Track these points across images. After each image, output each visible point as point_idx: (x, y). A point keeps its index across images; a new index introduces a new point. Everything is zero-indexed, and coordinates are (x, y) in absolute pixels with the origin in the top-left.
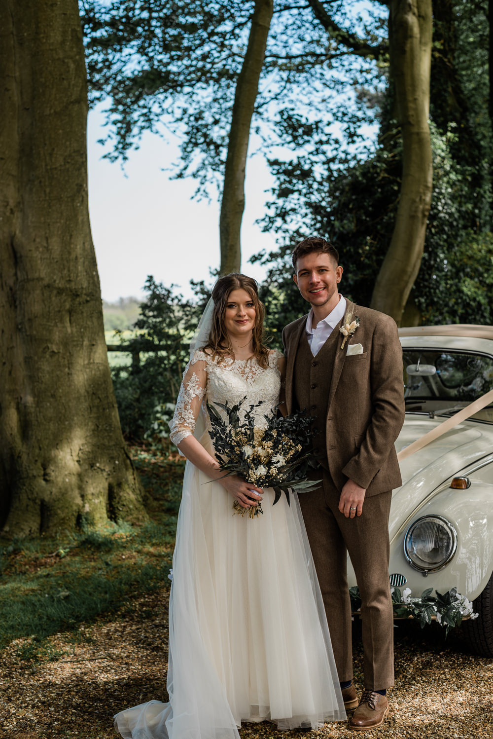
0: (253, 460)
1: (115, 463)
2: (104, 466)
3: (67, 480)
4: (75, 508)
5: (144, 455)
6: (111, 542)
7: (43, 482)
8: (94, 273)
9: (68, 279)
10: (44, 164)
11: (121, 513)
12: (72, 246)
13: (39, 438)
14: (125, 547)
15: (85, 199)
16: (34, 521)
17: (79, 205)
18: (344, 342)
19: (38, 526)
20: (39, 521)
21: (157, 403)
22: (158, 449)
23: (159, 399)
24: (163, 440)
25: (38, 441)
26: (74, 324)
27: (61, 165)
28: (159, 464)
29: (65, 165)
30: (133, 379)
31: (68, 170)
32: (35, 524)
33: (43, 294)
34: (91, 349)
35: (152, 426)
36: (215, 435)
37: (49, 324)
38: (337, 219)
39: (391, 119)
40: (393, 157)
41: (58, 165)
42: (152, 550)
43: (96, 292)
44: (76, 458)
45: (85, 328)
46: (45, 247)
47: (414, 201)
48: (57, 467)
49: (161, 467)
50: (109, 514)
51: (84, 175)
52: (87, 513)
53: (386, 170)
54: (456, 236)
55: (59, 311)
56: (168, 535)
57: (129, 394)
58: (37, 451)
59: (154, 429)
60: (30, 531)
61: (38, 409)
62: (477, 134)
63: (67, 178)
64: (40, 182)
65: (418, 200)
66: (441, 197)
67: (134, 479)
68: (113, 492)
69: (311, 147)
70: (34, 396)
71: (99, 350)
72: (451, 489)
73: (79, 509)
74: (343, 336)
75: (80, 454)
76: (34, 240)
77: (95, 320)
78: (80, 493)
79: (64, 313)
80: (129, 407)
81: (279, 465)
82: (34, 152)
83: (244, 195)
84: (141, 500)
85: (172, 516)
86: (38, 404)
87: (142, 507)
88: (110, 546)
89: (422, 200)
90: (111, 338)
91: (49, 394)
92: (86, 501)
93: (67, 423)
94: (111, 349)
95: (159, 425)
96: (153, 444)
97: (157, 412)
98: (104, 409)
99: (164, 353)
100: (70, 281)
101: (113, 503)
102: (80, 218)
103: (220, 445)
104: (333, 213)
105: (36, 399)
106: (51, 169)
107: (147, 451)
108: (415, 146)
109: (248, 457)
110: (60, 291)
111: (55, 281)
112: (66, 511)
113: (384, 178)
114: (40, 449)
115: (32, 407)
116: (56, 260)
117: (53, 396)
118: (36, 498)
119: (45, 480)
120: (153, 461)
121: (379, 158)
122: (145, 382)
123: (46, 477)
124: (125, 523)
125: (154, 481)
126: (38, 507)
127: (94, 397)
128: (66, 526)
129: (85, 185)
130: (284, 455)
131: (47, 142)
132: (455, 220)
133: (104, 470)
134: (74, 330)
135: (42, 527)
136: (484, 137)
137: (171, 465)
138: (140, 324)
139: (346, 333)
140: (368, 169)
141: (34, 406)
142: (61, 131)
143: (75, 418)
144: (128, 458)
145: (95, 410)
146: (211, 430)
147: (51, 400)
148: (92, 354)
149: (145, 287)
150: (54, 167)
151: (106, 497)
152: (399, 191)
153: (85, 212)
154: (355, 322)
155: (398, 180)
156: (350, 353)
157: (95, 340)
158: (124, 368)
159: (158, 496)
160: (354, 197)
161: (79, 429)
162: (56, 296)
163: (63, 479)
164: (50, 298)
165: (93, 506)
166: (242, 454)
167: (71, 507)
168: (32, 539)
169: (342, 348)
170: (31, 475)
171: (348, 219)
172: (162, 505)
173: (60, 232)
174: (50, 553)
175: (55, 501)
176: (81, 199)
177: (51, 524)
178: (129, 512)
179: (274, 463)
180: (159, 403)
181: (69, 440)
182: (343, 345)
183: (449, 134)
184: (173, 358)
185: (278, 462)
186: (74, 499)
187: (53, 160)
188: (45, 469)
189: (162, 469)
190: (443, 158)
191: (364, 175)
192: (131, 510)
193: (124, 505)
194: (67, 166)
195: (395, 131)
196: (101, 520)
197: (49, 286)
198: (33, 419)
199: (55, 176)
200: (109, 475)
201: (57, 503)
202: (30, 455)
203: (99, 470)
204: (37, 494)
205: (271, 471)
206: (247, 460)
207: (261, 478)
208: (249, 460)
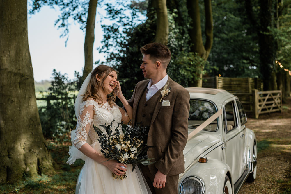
0: (121, 151)
1: (40, 149)
2: (36, 151)
3: (19, 157)
4: (22, 169)
5: (52, 143)
6: (39, 185)
7: (8, 159)
8: (31, 66)
9: (19, 69)
10: (8, 18)
11: (43, 171)
12: (21, 54)
13: (6, 139)
14: (45, 187)
15: (26, 34)
16: (4, 176)
17: (23, 36)
18: (162, 98)
19: (6, 178)
20: (6, 176)
21: (57, 121)
22: (58, 141)
23: (58, 120)
24: (60, 137)
25: (6, 140)
26: (22, 89)
27: (15, 19)
28: (59, 147)
29: (17, 19)
30: (48, 112)
31: (19, 21)
32: (4, 177)
33: (8, 75)
34: (29, 100)
35: (56, 131)
36: (101, 141)
37: (10, 88)
38: (130, 46)
39: (152, 7)
40: (153, 22)
41: (14, 19)
42: (57, 188)
43: (31, 74)
44: (23, 147)
45: (27, 90)
46: (8, 55)
47: (161, 39)
48: (15, 151)
49: (60, 148)
50: (38, 171)
51: (26, 23)
52: (28, 172)
53: (150, 27)
54: (177, 54)
55: (15, 83)
56: (64, 181)
57: (46, 118)
58: (5, 144)
59: (57, 133)
60: (2, 180)
61: (5, 126)
62: (182, 15)
63: (18, 25)
64: (6, 26)
65: (163, 39)
66: (171, 38)
67: (49, 155)
68: (40, 162)
69: (118, 19)
70: (4, 120)
71: (33, 100)
72: (199, 163)
73: (24, 170)
75: (25, 146)
76: (4, 52)
77: (31, 87)
78: (24, 163)
79: (17, 84)
80: (46, 123)
82: (3, 13)
83: (94, 35)
84: (52, 165)
85: (65, 171)
86: (5, 124)
87: (52, 168)
88: (38, 187)
89: (164, 39)
90: (38, 95)
91: (11, 119)
92: (27, 166)
93: (18, 132)
94: (38, 99)
95: (59, 131)
96: (56, 138)
97: (58, 125)
98: (35, 126)
99: (60, 101)
100: (20, 70)
101: (40, 167)
102: (24, 42)
104: (128, 44)
105: (5, 122)
106: (11, 21)
107: (54, 141)
108: (161, 18)
109: (119, 150)
110: (15, 74)
111: (13, 70)
112: (18, 171)
113: (149, 30)
114: (7, 144)
115: (3, 125)
116: (13, 61)
117: (12, 120)
118: (5, 166)
119: (9, 157)
120: (56, 145)
121: (147, 22)
122: (53, 112)
123: (9, 156)
124: (45, 175)
125: (57, 155)
126: (5, 170)
127: (31, 120)
128: (18, 178)
129: (26, 28)
131: (9, 9)
132: (177, 47)
133: (35, 152)
134: (22, 91)
135: (8, 178)
136: (185, 16)
137: (64, 148)
138: (50, 89)
139: (163, 95)
140: (142, 27)
141: (4, 124)
142: (15, 4)
143: (22, 130)
144: (46, 146)
145: (31, 126)
147: (12, 122)
148: (30, 102)
149: (53, 74)
150: (12, 20)
151: (36, 164)
152: (155, 36)
153: (26, 40)
154: (168, 90)
155: (155, 31)
156: (163, 105)
157: (31, 95)
158: (44, 107)
159: (59, 162)
160: (137, 38)
161: (24, 135)
162: (13, 76)
163: (17, 157)
164: (11, 77)
165: (30, 168)
166: (116, 149)
167: (21, 169)
168: (3, 184)
169: (160, 101)
170: (2, 155)
171: (135, 47)
172: (61, 166)
173: (15, 48)
174: (11, 191)
175: (13, 167)
176: (24, 34)
177: (12, 177)
178: (47, 170)
179: (133, 152)
180: (59, 121)
181: (19, 139)
182: (161, 100)
183: (174, 14)
184: (64, 103)
185: (135, 151)
186: (22, 165)
187: (12, 17)
188: (9, 153)
189: (60, 150)
190: (172, 23)
191: (141, 29)
192: (47, 169)
193: (44, 167)
194: (18, 20)
195: (153, 12)
196: (34, 175)
197: (10, 72)
198: (3, 130)
199: (13, 24)
200: (37, 154)
201: (14, 167)
202: (2, 146)
203: (33, 152)
204: (5, 164)
205: (131, 156)
206: (118, 152)
207: (126, 160)
208: (119, 152)
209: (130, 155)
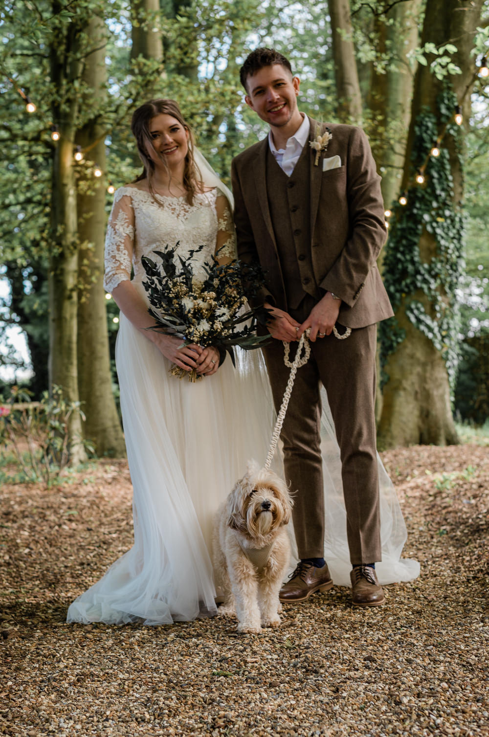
0: (195, 314)
18: (317, 157)
36: (150, 287)
74: (314, 151)
81: (224, 318)
103: (156, 298)
109: (189, 312)
130: (229, 308)
139: (318, 148)
146: (146, 280)
154: (327, 134)
156: (326, 167)
166: (182, 308)
169: (316, 164)
179: (220, 316)
182: (317, 161)
185: (224, 314)
205: (215, 327)
206: (187, 315)
207: (204, 335)
208: (190, 315)
209: (214, 323)
